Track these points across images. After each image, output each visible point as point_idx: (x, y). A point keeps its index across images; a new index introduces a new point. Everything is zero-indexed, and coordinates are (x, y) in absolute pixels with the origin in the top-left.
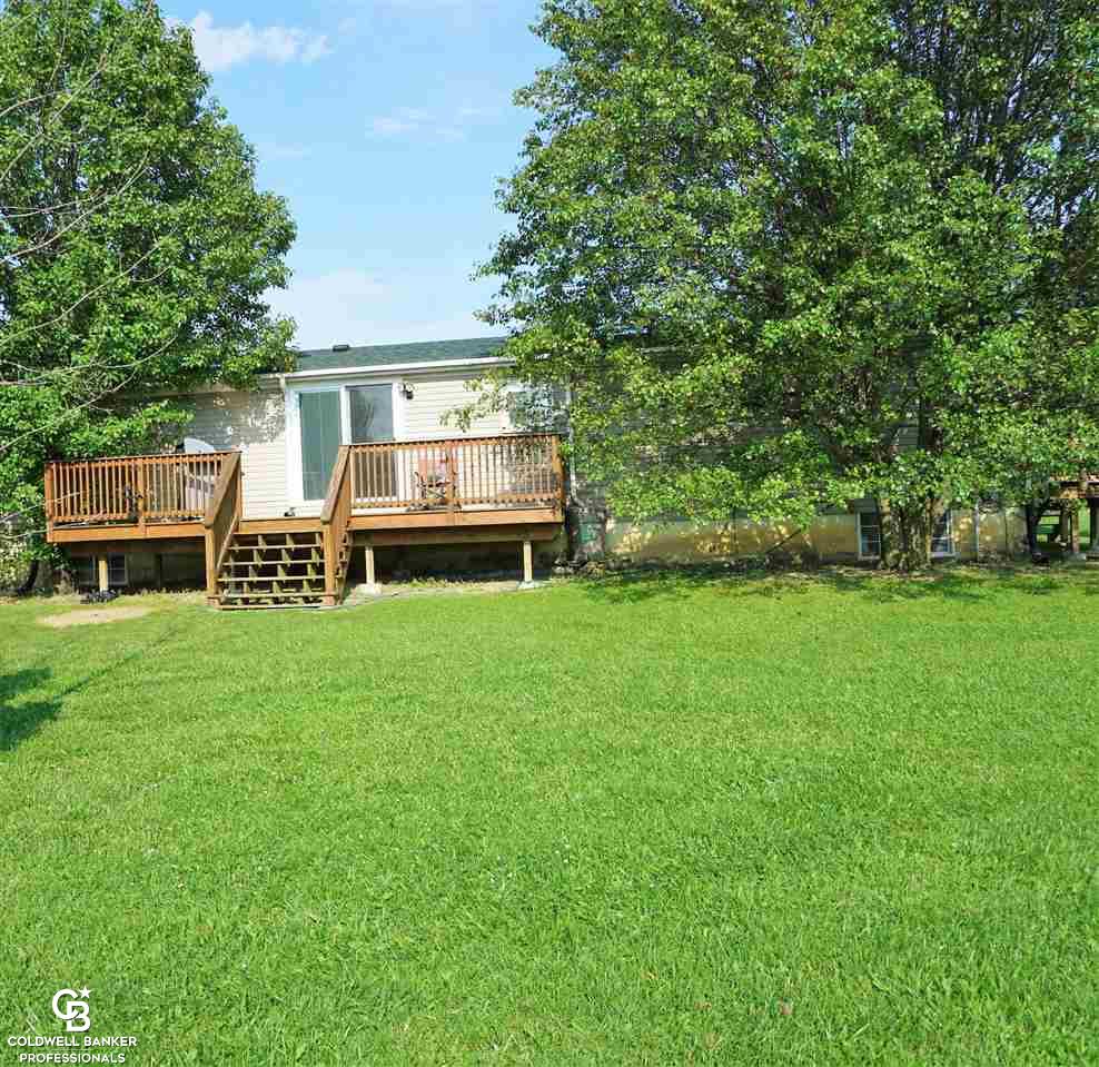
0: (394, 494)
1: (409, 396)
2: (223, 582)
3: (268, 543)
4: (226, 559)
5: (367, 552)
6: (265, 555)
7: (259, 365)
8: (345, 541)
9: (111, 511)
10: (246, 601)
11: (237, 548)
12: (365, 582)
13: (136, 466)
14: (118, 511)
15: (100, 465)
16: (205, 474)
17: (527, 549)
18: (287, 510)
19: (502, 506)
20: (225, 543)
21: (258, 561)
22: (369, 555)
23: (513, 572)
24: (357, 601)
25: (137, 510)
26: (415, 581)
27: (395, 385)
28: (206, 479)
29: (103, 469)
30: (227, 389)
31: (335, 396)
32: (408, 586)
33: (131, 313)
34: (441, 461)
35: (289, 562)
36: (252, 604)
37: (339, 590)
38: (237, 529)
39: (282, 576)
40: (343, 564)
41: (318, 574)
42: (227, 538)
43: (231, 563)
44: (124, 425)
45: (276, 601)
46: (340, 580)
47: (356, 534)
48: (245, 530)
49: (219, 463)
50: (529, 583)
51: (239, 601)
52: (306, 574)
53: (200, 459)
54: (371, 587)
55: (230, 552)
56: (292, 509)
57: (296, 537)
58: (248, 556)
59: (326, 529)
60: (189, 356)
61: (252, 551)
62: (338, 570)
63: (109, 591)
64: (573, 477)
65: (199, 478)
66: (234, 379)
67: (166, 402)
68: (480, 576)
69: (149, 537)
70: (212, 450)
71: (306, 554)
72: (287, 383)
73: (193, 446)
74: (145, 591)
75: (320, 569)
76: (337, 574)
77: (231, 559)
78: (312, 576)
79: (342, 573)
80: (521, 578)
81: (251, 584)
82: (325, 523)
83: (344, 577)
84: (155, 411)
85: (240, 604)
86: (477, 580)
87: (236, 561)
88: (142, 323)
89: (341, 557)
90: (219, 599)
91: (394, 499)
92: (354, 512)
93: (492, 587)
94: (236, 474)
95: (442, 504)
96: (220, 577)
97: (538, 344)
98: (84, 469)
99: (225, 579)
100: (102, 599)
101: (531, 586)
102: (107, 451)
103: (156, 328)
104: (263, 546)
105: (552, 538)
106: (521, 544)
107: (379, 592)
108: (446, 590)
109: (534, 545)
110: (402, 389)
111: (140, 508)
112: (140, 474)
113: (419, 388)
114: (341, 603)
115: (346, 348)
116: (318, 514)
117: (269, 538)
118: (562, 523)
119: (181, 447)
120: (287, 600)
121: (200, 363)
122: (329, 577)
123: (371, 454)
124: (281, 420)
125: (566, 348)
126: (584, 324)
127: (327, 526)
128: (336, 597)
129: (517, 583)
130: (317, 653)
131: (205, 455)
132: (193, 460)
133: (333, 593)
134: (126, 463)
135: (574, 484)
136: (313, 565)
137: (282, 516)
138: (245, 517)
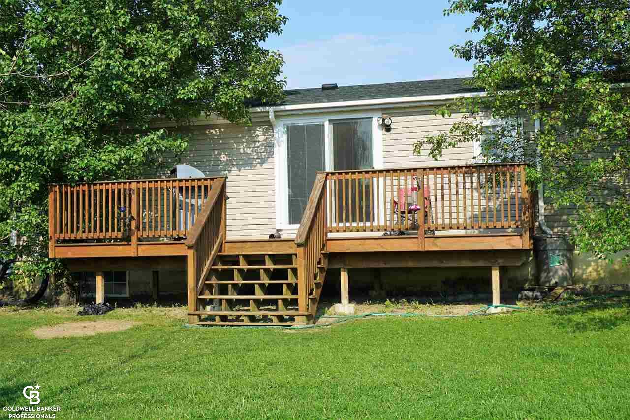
0: (368, 219)
1: (388, 128)
2: (204, 300)
3: (250, 263)
4: (208, 278)
5: (342, 273)
6: (245, 275)
7: (248, 96)
8: (319, 263)
9: (107, 230)
10: (224, 318)
11: (220, 267)
12: (340, 302)
13: (130, 189)
14: (113, 231)
15: (98, 187)
16: (193, 197)
17: (496, 275)
18: (274, 232)
19: (470, 232)
20: (208, 263)
21: (238, 280)
22: (344, 277)
23: (481, 296)
24: (331, 320)
25: (130, 229)
26: (388, 302)
27: (375, 120)
28: (194, 202)
29: (101, 191)
30: (222, 121)
31: (320, 128)
32: (381, 307)
33: (131, 50)
34: (413, 189)
35: (266, 281)
36: (231, 321)
37: (313, 309)
38: (220, 250)
39: (260, 295)
40: (317, 285)
41: (293, 294)
42: (210, 258)
43: (214, 281)
44: (123, 152)
45: (252, 318)
46: (313, 300)
47: (332, 257)
48: (228, 251)
49: (206, 187)
50: (496, 307)
51: (217, 318)
52: (282, 294)
53: (189, 184)
54: (345, 307)
55: (212, 272)
56: (278, 231)
57: (275, 258)
58: (229, 275)
59: (300, 251)
60: (184, 88)
61: (232, 270)
62: (312, 290)
63: (105, 304)
64: (541, 203)
65: (187, 201)
66: (226, 110)
67: (162, 131)
68: (451, 298)
69: (141, 254)
70: (202, 175)
71: (282, 275)
72: (276, 116)
73: (184, 171)
74: (139, 305)
75: (294, 290)
76: (311, 294)
77: (214, 277)
78: (287, 295)
79: (316, 294)
80: (489, 302)
81: (229, 302)
82: (299, 245)
83: (318, 297)
84: (152, 139)
85: (218, 322)
86: (447, 303)
87: (219, 279)
88: (140, 58)
89: (315, 278)
90: (199, 316)
91: (368, 224)
92: (330, 235)
93: (462, 310)
94: (222, 198)
95: (414, 230)
96: (201, 294)
97: (508, 73)
98: (84, 191)
99: (207, 296)
100: (97, 311)
101: (499, 310)
102: (108, 175)
103: (153, 62)
104: (244, 266)
105: (519, 264)
106: (489, 270)
107: (353, 311)
108: (417, 312)
109: (503, 270)
110: (381, 122)
111: (133, 227)
112: (134, 197)
113: (396, 122)
114: (314, 323)
115: (335, 87)
116: (293, 237)
117: (250, 259)
118: (530, 250)
119: (174, 172)
120: (265, 318)
121: (193, 96)
122: (302, 297)
123: (347, 181)
124: (269, 147)
125: (535, 78)
126: (552, 55)
127: (302, 249)
128: (309, 317)
129: (486, 306)
130: (278, 376)
131: (193, 180)
132: (183, 184)
133: (306, 313)
134: (121, 186)
135: (542, 211)
136: (289, 285)
137: (267, 238)
138: (228, 239)
